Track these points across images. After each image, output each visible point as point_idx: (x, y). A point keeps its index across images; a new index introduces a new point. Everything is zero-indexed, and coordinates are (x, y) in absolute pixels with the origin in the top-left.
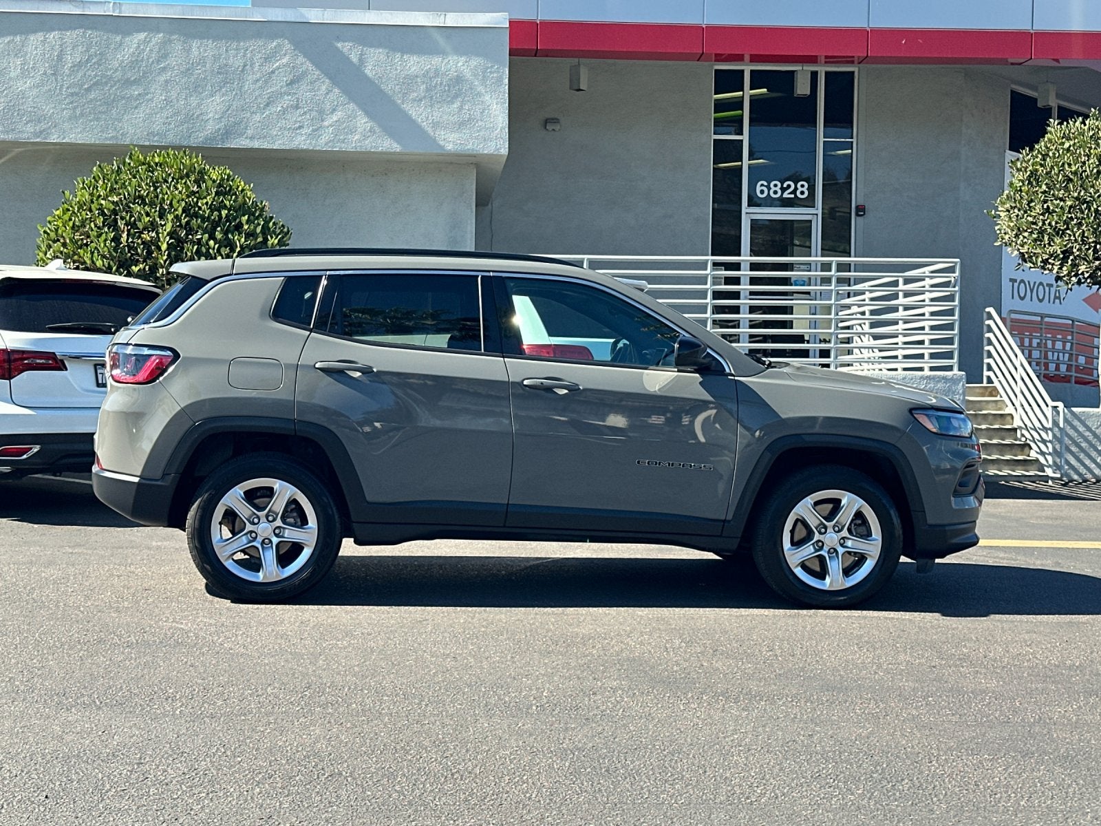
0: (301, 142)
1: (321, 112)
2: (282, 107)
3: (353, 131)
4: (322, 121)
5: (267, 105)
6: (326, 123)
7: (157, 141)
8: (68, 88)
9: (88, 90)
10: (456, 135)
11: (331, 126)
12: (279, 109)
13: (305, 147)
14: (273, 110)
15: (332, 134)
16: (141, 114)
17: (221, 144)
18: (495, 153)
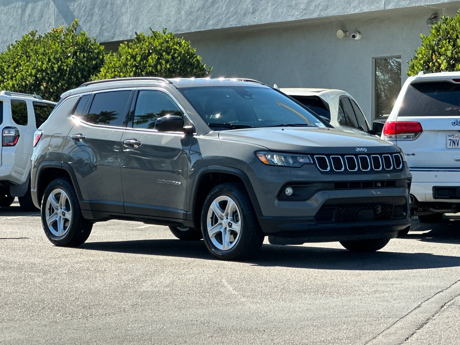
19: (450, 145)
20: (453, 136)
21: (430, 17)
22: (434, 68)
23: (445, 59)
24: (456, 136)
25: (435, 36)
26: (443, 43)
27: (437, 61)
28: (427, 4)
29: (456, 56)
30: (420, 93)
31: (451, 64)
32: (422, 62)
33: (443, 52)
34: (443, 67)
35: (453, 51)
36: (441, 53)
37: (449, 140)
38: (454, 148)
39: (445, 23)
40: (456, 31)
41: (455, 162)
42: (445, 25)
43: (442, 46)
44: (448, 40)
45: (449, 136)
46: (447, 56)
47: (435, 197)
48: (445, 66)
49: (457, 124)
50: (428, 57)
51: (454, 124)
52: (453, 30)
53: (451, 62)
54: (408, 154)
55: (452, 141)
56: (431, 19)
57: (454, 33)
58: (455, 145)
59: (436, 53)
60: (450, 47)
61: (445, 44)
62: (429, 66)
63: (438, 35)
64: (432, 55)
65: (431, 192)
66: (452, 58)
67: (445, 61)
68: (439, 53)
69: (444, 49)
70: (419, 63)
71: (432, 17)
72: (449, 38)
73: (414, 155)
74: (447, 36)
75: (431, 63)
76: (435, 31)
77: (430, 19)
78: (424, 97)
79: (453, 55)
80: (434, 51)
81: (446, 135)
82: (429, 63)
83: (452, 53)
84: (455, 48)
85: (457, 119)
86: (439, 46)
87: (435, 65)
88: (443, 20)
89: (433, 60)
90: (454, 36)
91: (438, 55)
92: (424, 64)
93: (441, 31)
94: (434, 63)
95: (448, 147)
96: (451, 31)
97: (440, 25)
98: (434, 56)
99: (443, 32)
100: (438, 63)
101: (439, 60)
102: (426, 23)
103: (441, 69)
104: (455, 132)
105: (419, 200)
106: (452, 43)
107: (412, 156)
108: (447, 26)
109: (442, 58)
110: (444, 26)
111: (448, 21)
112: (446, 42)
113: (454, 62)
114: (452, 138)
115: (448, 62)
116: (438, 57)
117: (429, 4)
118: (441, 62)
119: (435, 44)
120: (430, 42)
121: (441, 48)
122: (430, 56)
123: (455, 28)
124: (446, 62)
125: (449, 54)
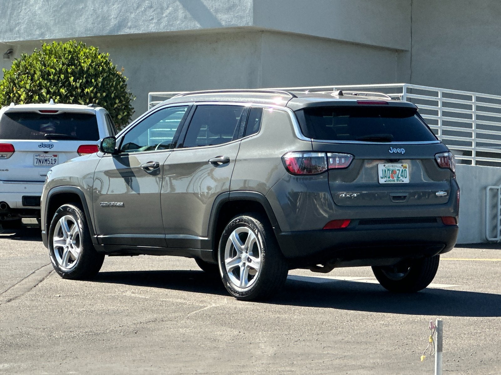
0: (152, 28)
1: (162, 9)
2: (144, 8)
3: (176, 19)
4: (163, 14)
5: (138, 8)
6: (164, 15)
7: (90, 34)
8: (53, 8)
9: (61, 8)
10: (226, 16)
11: (166, 16)
12: (143, 9)
13: (154, 31)
14: (140, 10)
15: (167, 21)
16: (83, 19)
17: (117, 33)
18: (246, 26)
19: (37, 163)
20: (39, 156)
21: (6, 52)
22: (15, 98)
23: (24, 91)
24: (41, 156)
25: (15, 70)
26: (22, 77)
27: (17, 93)
28: (4, 41)
29: (34, 89)
30: (12, 121)
31: (30, 95)
32: (4, 93)
33: (22, 85)
34: (22, 97)
35: (31, 84)
36: (21, 86)
37: (36, 159)
38: (39, 165)
39: (24, 59)
40: (34, 67)
41: (41, 177)
42: (24, 61)
43: (21, 79)
44: (26, 75)
45: (36, 156)
46: (26, 88)
47: (24, 205)
48: (24, 97)
49: (43, 147)
50: (9, 89)
51: (40, 147)
52: (31, 66)
53: (30, 93)
54: (3, 169)
55: (38, 160)
56: (8, 54)
57: (32, 69)
58: (41, 163)
59: (17, 85)
60: (29, 81)
61: (25, 78)
62: (10, 97)
63: (18, 70)
64: (13, 88)
65: (21, 200)
66: (29, 91)
67: (24, 92)
68: (19, 86)
69: (23, 82)
70: (2, 94)
71: (8, 52)
72: (27, 73)
73: (7, 170)
74: (26, 71)
75: (12, 94)
76: (15, 66)
77: (6, 54)
78: (16, 124)
79: (31, 88)
80: (14, 84)
81: (34, 155)
82: (10, 94)
83: (30, 86)
84: (33, 82)
85: (42, 143)
86: (19, 80)
87: (16, 96)
88: (23, 57)
89: (13, 91)
90: (32, 72)
91: (18, 87)
92: (5, 94)
93: (21, 67)
94: (14, 94)
95: (35, 164)
96: (29, 67)
97: (20, 61)
98: (14, 88)
99: (22, 68)
100: (18, 94)
101: (19, 92)
102: (2, 57)
103: (21, 99)
104: (40, 153)
105: (11, 206)
106: (30, 78)
107: (6, 171)
108: (25, 62)
109: (22, 90)
110: (23, 63)
111: (26, 58)
112: (25, 77)
113: (32, 94)
114: (38, 157)
115: (27, 94)
116: (18, 88)
117: (6, 41)
118: (20, 93)
119: (16, 77)
120: (11, 76)
121: (21, 81)
122: (11, 87)
123: (33, 65)
124: (25, 94)
125: (28, 86)
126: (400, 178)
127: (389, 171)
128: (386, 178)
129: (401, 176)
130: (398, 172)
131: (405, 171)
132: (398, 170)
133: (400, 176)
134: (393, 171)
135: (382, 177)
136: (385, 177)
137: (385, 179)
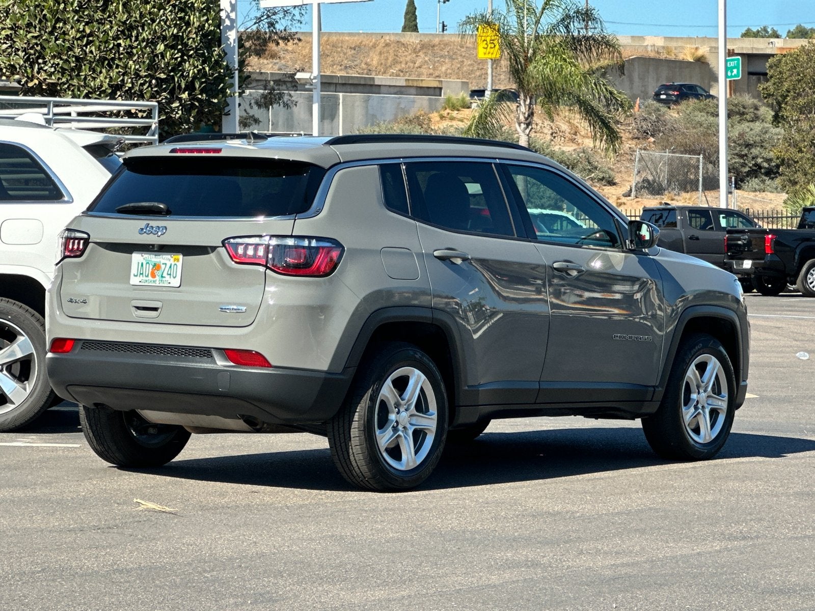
126: (165, 277)
127: (148, 265)
128: (141, 276)
129: (168, 274)
130: (163, 267)
131: (175, 266)
132: (163, 264)
133: (165, 274)
134: (155, 265)
135: (136, 274)
136: (140, 274)
137: (141, 278)
